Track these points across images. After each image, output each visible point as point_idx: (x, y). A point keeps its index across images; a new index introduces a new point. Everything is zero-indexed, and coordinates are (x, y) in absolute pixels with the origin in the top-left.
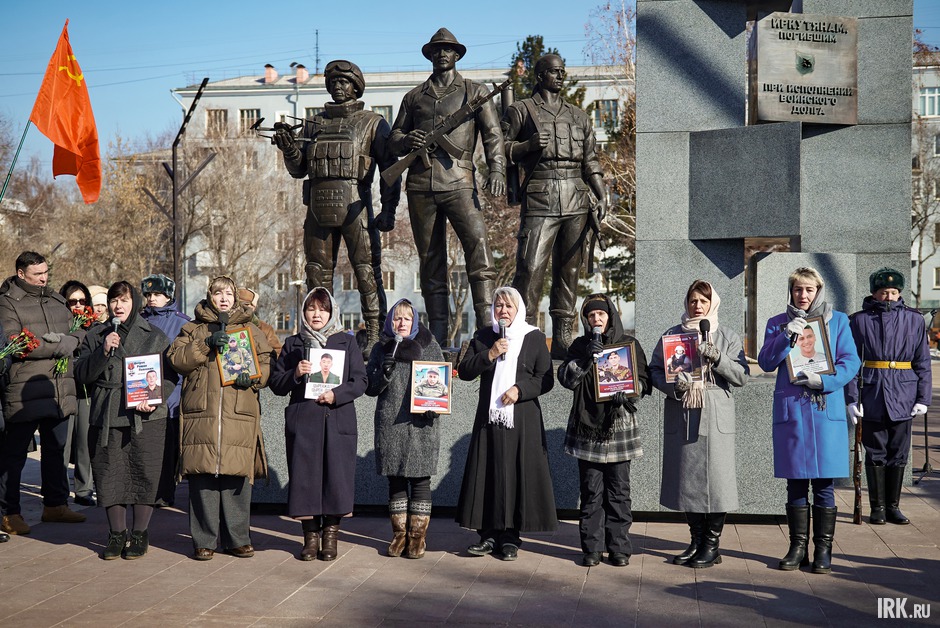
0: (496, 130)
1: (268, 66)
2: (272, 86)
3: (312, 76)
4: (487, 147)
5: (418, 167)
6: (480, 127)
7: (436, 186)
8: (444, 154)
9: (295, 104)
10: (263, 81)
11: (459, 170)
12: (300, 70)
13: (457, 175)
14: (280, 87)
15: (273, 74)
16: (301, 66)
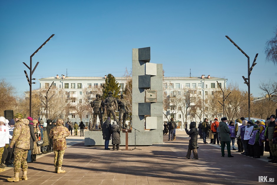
0: (117, 103)
1: (57, 75)
2: (58, 79)
3: (66, 77)
4: (116, 105)
5: (107, 107)
6: (115, 102)
7: (110, 109)
8: (110, 105)
9: (62, 83)
10: (56, 78)
11: (112, 107)
12: (63, 76)
13: (112, 108)
14: (60, 79)
15: (58, 77)
16: (64, 75)
